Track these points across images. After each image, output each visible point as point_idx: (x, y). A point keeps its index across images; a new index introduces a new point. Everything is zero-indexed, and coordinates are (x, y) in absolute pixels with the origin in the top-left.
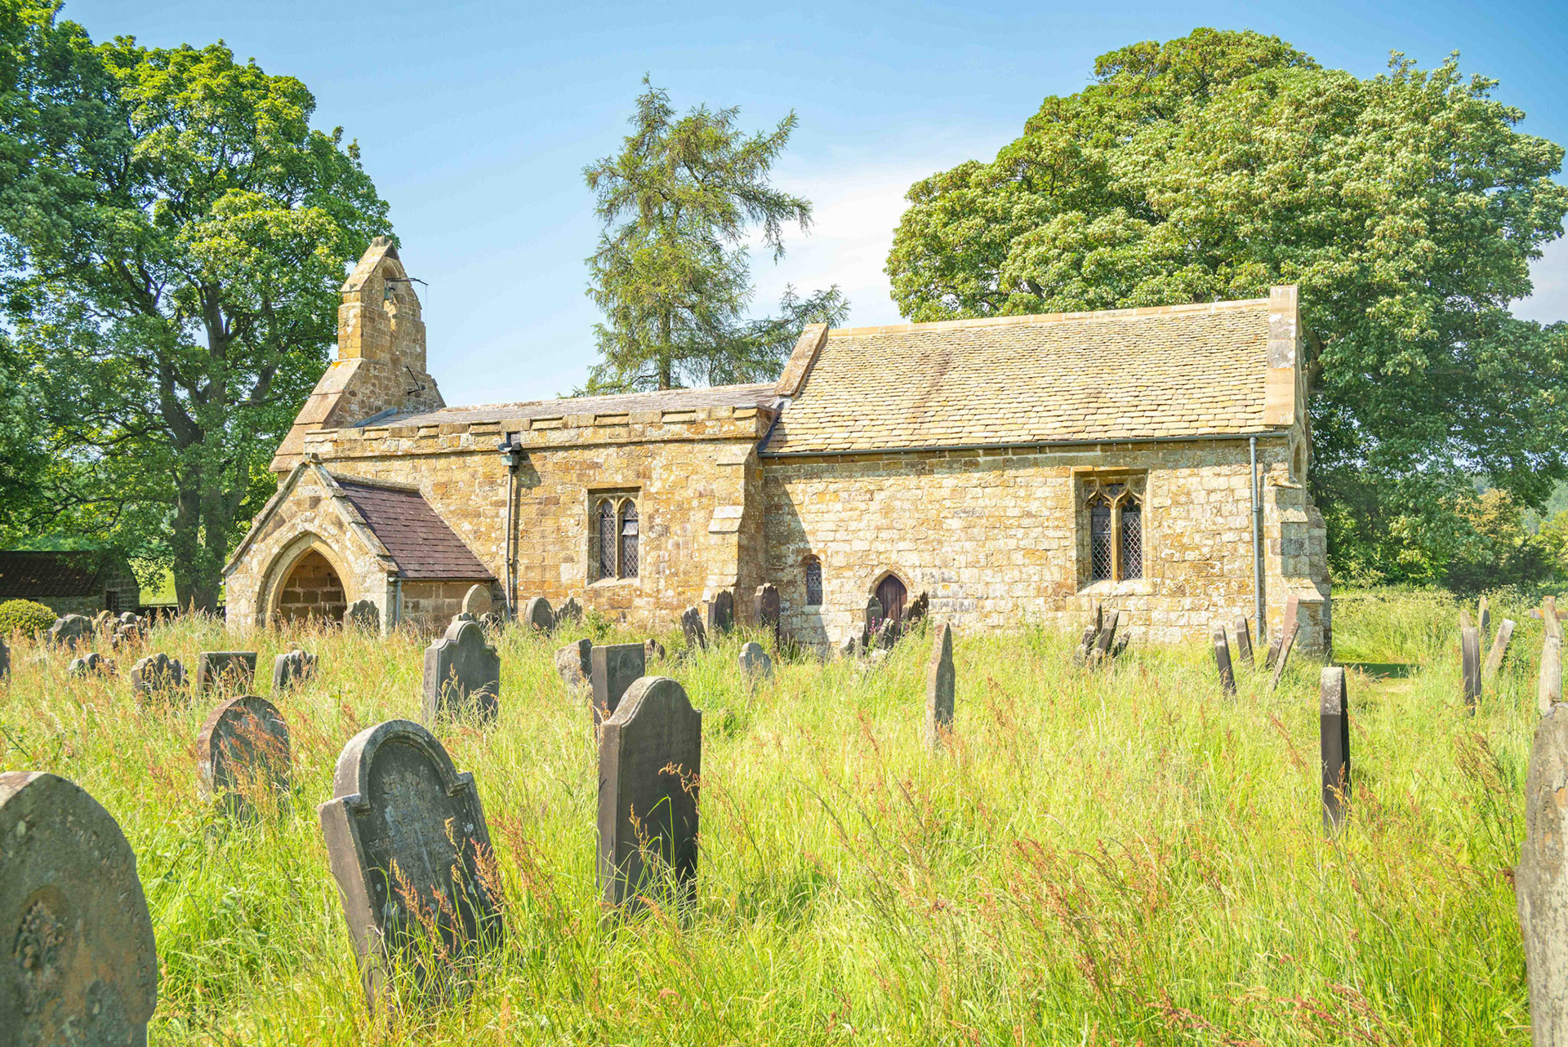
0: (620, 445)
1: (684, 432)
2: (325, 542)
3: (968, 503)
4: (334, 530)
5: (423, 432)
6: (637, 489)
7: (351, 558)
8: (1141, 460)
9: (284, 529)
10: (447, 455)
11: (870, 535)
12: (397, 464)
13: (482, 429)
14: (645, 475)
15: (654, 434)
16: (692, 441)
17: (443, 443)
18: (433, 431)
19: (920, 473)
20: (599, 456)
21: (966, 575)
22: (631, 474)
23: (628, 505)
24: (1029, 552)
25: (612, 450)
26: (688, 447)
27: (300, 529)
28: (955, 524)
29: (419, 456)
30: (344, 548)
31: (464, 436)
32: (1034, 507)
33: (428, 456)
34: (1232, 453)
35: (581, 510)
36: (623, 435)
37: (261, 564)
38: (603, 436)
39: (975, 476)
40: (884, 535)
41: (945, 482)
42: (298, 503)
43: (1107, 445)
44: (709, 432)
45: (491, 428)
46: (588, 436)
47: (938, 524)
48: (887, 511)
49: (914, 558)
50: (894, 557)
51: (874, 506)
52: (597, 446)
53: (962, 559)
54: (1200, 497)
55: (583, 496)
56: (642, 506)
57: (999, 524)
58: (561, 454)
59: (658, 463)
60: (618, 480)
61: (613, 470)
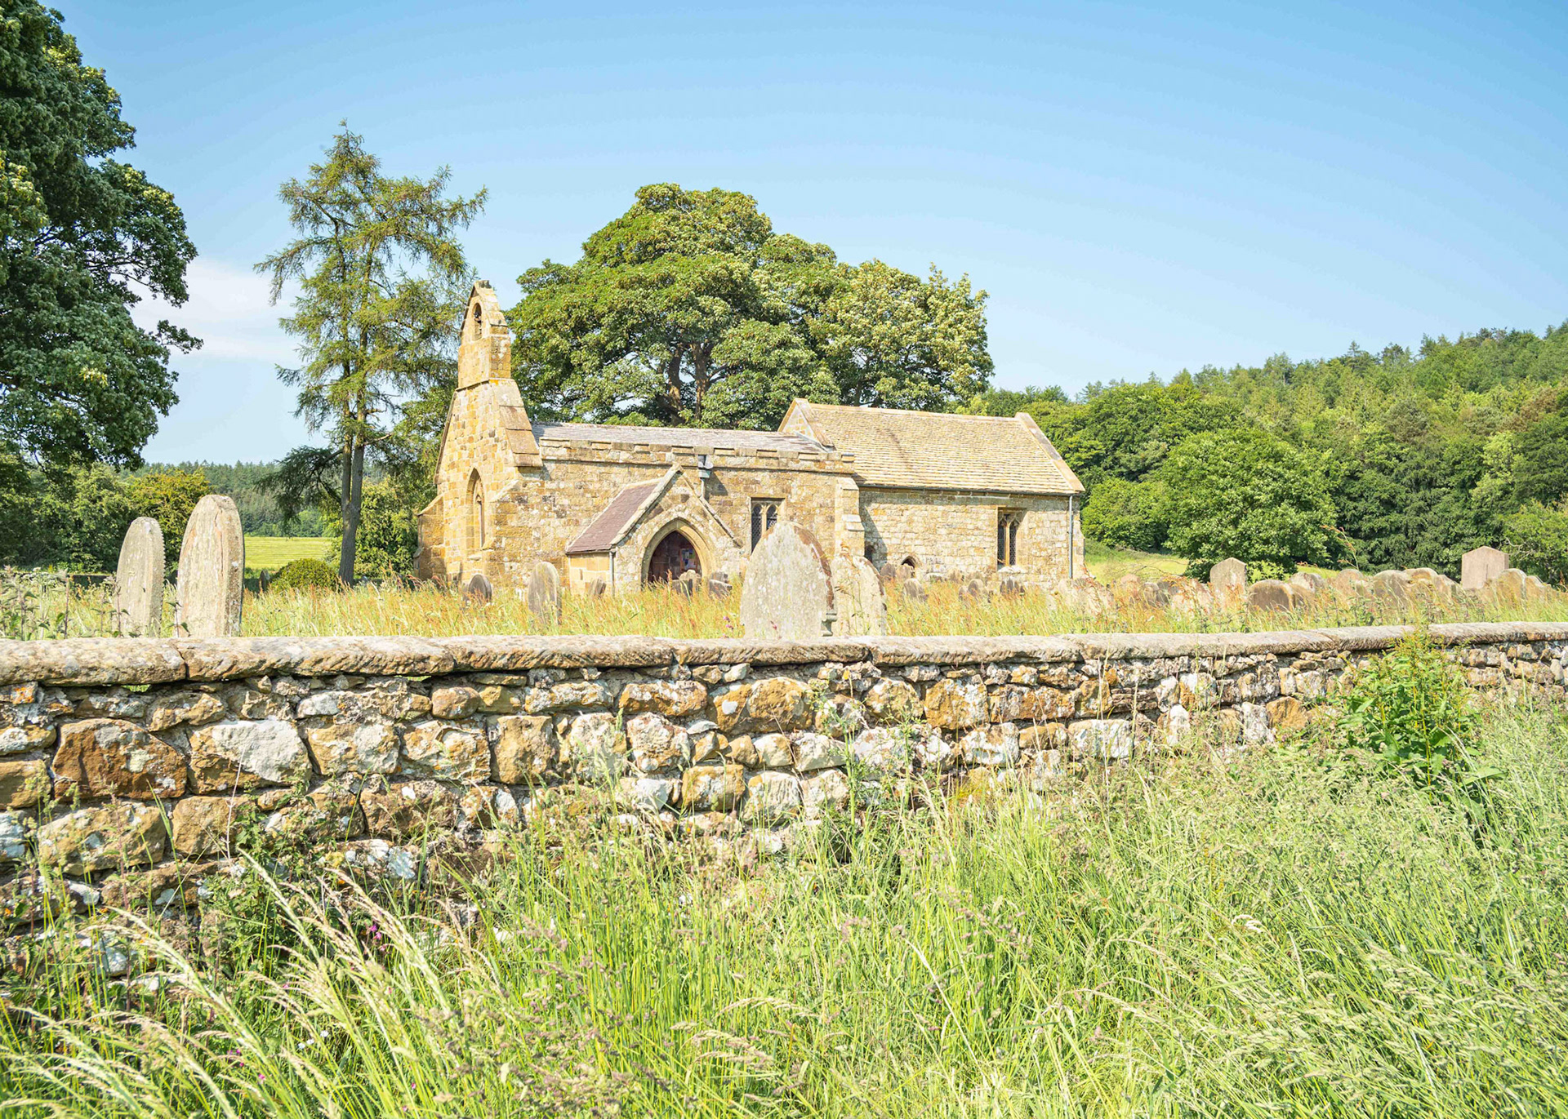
0: (772, 471)
1: (814, 467)
2: (693, 527)
3: (950, 520)
4: (700, 518)
5: (637, 448)
6: (780, 500)
7: (713, 538)
8: (1025, 503)
9: (662, 515)
10: (655, 466)
11: (900, 535)
12: (615, 469)
13: (681, 451)
14: (787, 491)
15: (793, 465)
16: (815, 472)
17: (653, 458)
18: (646, 449)
19: (927, 502)
20: (759, 476)
21: (948, 560)
22: (779, 490)
23: (772, 510)
24: (977, 549)
25: (767, 473)
26: (813, 476)
27: (675, 516)
28: (943, 531)
29: (633, 465)
30: (707, 530)
31: (668, 454)
32: (979, 524)
33: (639, 465)
34: (1060, 504)
35: (747, 510)
36: (774, 465)
37: (645, 538)
38: (762, 464)
39: (953, 508)
40: (909, 536)
41: (938, 509)
42: (673, 498)
43: (1014, 494)
44: (828, 467)
45: (687, 451)
46: (752, 462)
47: (935, 532)
48: (910, 522)
49: (922, 550)
50: (913, 548)
51: (903, 519)
52: (757, 470)
53: (946, 551)
54: (1047, 524)
55: (748, 501)
56: (781, 510)
57: (964, 532)
58: (733, 473)
59: (795, 484)
60: (770, 493)
61: (767, 486)
